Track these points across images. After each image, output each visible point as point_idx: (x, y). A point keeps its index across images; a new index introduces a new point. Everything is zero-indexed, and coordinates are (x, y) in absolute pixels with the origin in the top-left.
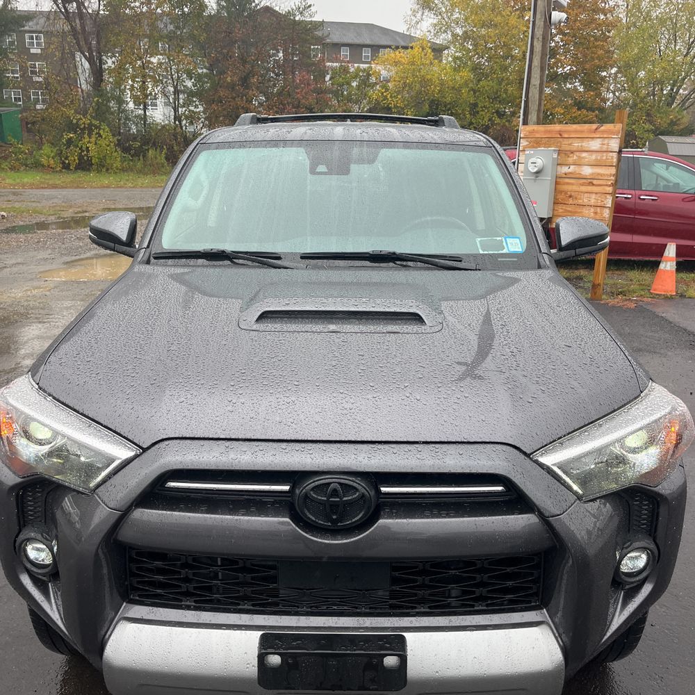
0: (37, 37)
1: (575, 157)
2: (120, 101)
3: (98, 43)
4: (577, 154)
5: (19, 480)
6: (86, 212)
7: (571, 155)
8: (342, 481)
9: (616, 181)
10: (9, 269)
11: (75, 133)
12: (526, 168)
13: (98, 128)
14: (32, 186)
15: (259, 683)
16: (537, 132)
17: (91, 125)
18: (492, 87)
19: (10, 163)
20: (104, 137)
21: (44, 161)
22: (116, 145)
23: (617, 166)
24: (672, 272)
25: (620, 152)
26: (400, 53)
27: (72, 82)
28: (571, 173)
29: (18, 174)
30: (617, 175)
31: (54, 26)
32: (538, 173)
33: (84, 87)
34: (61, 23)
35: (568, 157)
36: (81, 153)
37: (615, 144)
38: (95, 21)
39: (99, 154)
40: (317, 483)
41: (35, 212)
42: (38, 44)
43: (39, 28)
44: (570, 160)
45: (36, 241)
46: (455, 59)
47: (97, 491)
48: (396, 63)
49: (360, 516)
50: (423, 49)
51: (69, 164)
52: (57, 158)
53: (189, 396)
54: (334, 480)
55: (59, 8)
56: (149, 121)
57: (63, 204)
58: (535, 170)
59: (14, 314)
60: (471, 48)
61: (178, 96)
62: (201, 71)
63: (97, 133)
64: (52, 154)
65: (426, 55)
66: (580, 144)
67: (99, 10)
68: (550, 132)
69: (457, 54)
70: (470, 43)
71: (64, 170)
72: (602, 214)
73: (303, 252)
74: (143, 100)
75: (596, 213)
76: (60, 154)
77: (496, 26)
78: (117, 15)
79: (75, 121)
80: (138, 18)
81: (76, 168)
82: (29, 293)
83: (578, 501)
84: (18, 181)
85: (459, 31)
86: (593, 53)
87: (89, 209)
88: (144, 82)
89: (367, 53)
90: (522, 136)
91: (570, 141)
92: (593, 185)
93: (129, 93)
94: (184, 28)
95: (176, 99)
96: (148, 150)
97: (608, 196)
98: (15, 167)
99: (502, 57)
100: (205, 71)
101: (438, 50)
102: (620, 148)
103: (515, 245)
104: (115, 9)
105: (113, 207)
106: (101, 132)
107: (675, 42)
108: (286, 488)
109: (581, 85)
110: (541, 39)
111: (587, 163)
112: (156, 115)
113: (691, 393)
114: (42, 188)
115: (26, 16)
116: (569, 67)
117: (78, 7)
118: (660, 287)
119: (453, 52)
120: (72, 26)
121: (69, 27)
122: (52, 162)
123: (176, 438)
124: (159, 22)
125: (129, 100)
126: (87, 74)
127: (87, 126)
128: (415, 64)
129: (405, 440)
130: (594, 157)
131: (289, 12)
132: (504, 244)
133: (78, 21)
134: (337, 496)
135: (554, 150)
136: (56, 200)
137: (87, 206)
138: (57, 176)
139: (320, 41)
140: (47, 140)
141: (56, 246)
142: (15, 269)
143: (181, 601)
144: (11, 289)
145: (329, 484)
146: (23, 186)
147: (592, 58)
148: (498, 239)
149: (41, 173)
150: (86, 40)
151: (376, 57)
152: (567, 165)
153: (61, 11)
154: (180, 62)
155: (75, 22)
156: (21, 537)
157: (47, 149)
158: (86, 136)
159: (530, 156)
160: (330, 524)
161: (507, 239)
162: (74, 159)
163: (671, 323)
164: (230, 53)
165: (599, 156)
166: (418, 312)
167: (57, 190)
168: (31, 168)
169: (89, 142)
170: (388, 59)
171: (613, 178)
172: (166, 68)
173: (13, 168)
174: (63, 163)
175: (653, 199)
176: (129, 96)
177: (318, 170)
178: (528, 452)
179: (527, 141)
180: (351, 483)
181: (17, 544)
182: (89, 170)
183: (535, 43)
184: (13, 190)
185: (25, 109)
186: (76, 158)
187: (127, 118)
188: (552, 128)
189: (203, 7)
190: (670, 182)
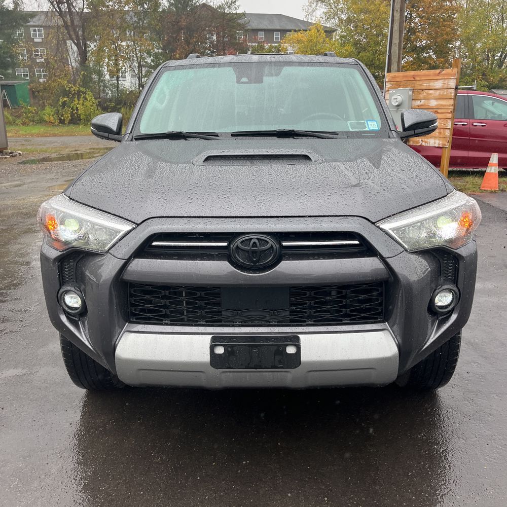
0: (38, 30)
1: (425, 94)
2: (100, 74)
3: (83, 32)
4: (426, 91)
5: (60, 253)
6: (78, 150)
7: (422, 92)
8: (259, 237)
9: (454, 109)
10: (27, 185)
11: (68, 97)
12: (390, 103)
13: (85, 93)
14: (38, 135)
15: (211, 365)
16: (398, 77)
17: (79, 91)
18: (369, 57)
19: (22, 120)
20: (88, 99)
21: (46, 118)
22: (97, 105)
23: (455, 99)
24: (495, 174)
25: (456, 89)
26: (301, 34)
27: (65, 61)
28: (422, 105)
29: (28, 127)
30: (454, 105)
31: (51, 21)
32: (398, 106)
33: (73, 64)
34: (56, 19)
35: (420, 94)
36: (72, 112)
37: (452, 83)
38: (81, 17)
39: (85, 112)
40: (243, 239)
41: (41, 151)
42: (40, 35)
43: (40, 23)
44: (421, 96)
45: (44, 168)
46: (341, 37)
47: (110, 251)
48: (299, 41)
49: (271, 258)
50: (318, 31)
51: (64, 120)
52: (56, 116)
53: (164, 195)
54: (254, 237)
55: (54, 7)
56: (121, 87)
57: (61, 146)
58: (396, 104)
59: (33, 211)
60: (353, 29)
61: (141, 69)
62: (157, 51)
63: (84, 97)
64: (52, 113)
65: (320, 35)
66: (428, 84)
67: (83, 8)
68: (406, 76)
69: (342, 34)
70: (352, 25)
71: (60, 124)
72: (444, 133)
73: (232, 132)
74: (116, 73)
75: (440, 133)
76: (57, 113)
77: (370, 12)
78: (97, 11)
79: (67, 89)
80: (112, 13)
81: (69, 123)
82: (42, 199)
83: (405, 252)
84: (28, 132)
85: (344, 17)
86: (442, 30)
87: (80, 149)
88: (116, 60)
89: (277, 35)
90: (387, 80)
91: (421, 82)
92: (438, 113)
93: (106, 68)
94: (145, 20)
95: (140, 71)
96: (121, 108)
97: (449, 120)
98: (26, 123)
99: (376, 35)
100: (160, 51)
101: (329, 32)
102: (456, 85)
103: (374, 125)
104: (95, 7)
105: (97, 147)
106: (87, 96)
107: (503, 21)
108: (225, 244)
109: (434, 54)
110: (399, 11)
111: (433, 98)
112: (126, 84)
113: (505, 247)
114: (46, 136)
115: (31, 14)
116: (425, 41)
117: (69, 7)
118: (487, 185)
119: (340, 32)
120: (64, 21)
121: (62, 21)
122: (52, 118)
123: (157, 217)
124: (127, 16)
125: (106, 73)
126: (76, 55)
127: (76, 92)
128: (312, 42)
129: (297, 215)
130: (438, 93)
131: (220, 6)
132: (366, 124)
133: (68, 17)
134: (256, 246)
135: (410, 89)
136: (56, 144)
137: (78, 147)
138: (56, 128)
139: (242, 27)
140: (48, 103)
141: (59, 171)
142: (32, 185)
143: (162, 320)
144: (30, 196)
145: (251, 239)
146: (32, 135)
147: (441, 34)
148: (362, 121)
149: (44, 127)
150: (74, 30)
151: (284, 37)
152: (419, 99)
153: (56, 10)
154: (142, 44)
155: (66, 17)
156: (61, 291)
157: (48, 110)
158: (76, 99)
159: (393, 94)
160: (252, 264)
161: (368, 122)
162: (67, 116)
163: (494, 207)
164: (178, 37)
165: (441, 92)
166: (307, 154)
167: (56, 137)
168: (37, 123)
169: (78, 104)
170: (292, 38)
171: (451, 107)
172: (132, 49)
173: (24, 124)
174: (60, 119)
175: (482, 126)
176: (106, 70)
177: (242, 81)
178: (374, 221)
179: (391, 84)
180: (264, 238)
181: (59, 295)
182: (78, 124)
183: (395, 14)
184: (26, 138)
185: (31, 82)
186: (69, 115)
187: (105, 86)
188: (408, 74)
189: (157, 5)
190: (496, 114)
